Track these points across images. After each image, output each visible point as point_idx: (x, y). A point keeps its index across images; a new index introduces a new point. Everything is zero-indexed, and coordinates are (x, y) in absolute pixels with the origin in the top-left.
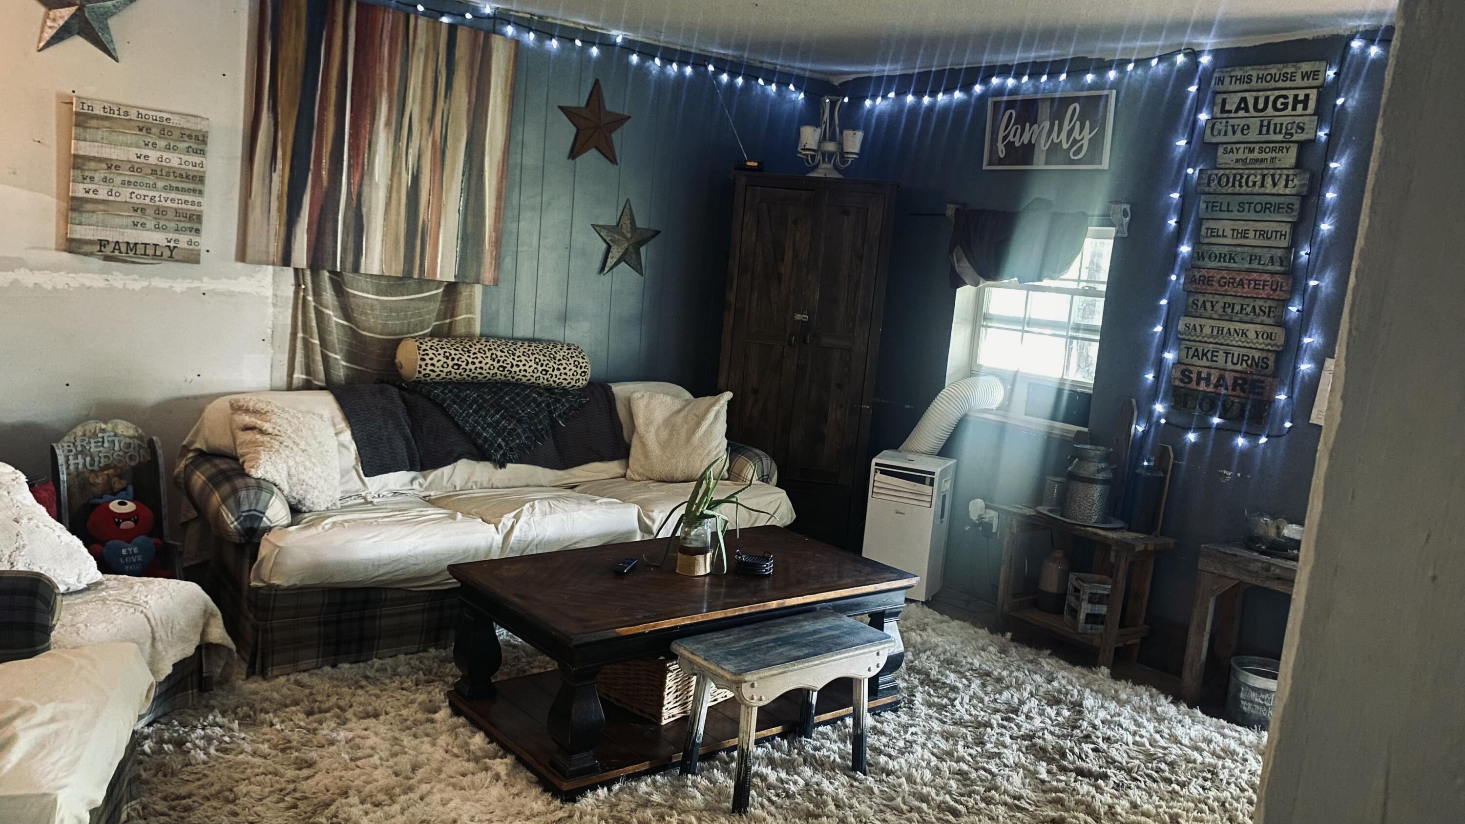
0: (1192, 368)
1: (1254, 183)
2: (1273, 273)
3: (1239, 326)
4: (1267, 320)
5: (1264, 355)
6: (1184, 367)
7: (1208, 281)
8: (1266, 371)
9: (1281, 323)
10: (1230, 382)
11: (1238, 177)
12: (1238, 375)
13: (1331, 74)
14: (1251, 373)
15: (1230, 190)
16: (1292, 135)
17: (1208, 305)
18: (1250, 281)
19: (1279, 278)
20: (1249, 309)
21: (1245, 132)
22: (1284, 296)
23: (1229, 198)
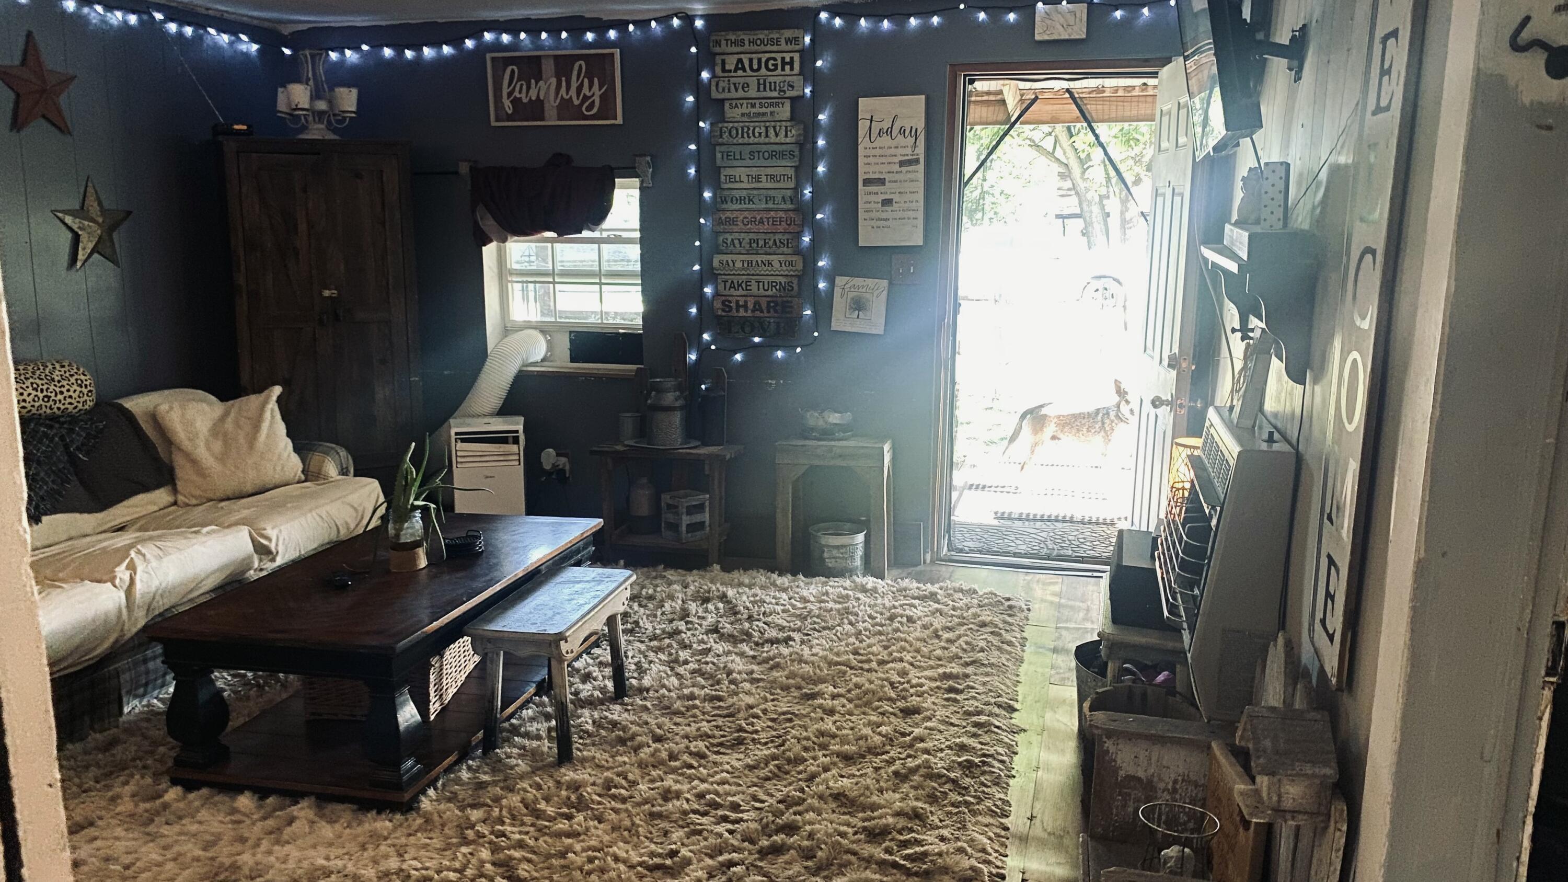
0: (730, 298)
1: (760, 134)
2: (786, 211)
3: (765, 258)
4: (785, 250)
5: (789, 279)
6: (724, 298)
7: (733, 221)
8: (793, 293)
9: (798, 252)
10: (764, 306)
11: (746, 130)
12: (768, 299)
13: (807, 39)
14: (781, 296)
15: (740, 141)
16: (784, 91)
17: (736, 242)
18: (768, 218)
19: (792, 214)
20: (771, 243)
21: (746, 89)
22: (797, 229)
23: (739, 148)
